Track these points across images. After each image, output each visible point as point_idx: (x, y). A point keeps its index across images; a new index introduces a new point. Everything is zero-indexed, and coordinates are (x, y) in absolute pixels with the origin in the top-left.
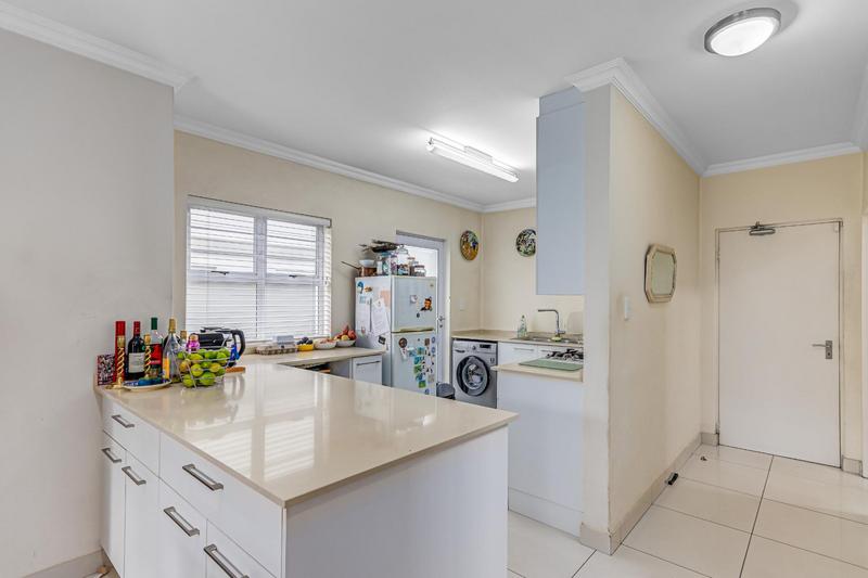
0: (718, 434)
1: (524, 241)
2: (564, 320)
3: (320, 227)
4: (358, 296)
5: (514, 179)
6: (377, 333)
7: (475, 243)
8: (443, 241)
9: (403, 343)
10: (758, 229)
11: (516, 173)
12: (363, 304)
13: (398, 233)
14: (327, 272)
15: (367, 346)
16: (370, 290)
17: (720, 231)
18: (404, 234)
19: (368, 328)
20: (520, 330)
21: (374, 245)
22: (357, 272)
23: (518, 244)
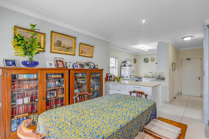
0: (181, 93)
1: (145, 60)
2: (153, 74)
3: (115, 59)
4: (122, 70)
5: (147, 51)
6: (126, 76)
7: (136, 60)
8: (131, 60)
9: (131, 77)
10: (188, 59)
11: (148, 50)
12: (123, 71)
13: (126, 59)
14: (117, 66)
15: (124, 78)
16: (124, 69)
17: (181, 59)
18: (127, 59)
19: (124, 75)
20: (145, 76)
21: (123, 61)
22: (121, 66)
23: (144, 61)
